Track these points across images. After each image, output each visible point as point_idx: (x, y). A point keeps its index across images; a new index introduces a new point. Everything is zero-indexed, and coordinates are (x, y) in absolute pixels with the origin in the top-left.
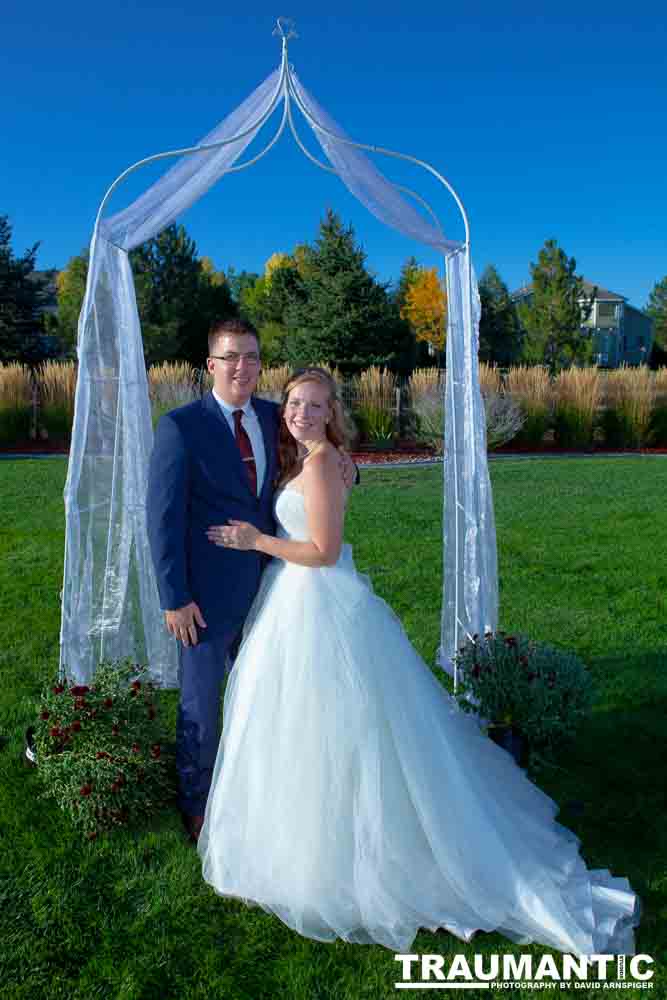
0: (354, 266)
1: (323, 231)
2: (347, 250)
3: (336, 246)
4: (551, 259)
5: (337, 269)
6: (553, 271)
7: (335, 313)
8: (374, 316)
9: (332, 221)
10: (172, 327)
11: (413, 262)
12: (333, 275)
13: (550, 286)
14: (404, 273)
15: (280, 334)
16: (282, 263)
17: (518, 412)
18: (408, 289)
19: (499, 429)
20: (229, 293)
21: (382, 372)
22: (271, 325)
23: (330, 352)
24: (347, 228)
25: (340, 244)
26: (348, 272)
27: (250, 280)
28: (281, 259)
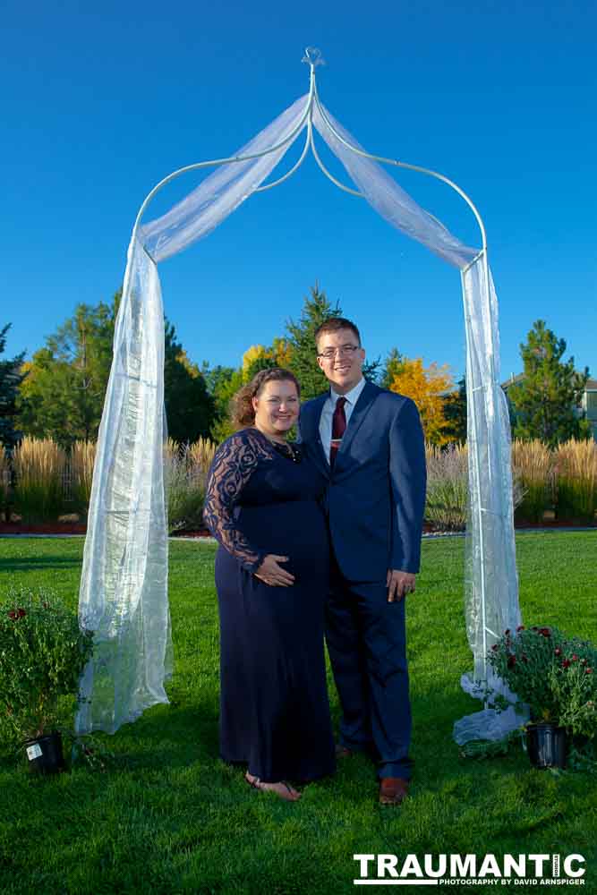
1: (309, 311)
4: (541, 341)
6: (544, 353)
9: (319, 300)
11: (396, 354)
13: (542, 367)
14: (389, 364)
16: (262, 355)
17: (517, 485)
18: (392, 380)
20: (205, 387)
24: (334, 307)
27: (227, 375)
28: (259, 351)
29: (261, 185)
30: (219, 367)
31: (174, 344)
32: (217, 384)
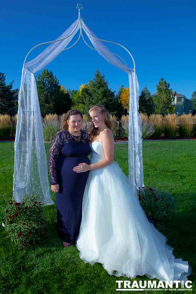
0: (105, 86)
1: (95, 76)
2: (103, 81)
3: (99, 80)
4: (162, 84)
5: (100, 87)
6: (163, 87)
7: (99, 100)
8: (111, 101)
9: (98, 73)
10: (52, 105)
11: (123, 86)
12: (99, 88)
13: (163, 91)
14: (120, 89)
15: (84, 107)
17: (153, 127)
18: (121, 94)
19: (148, 132)
20: (69, 96)
21: (113, 116)
22: (81, 105)
24: (102, 75)
25: (101, 80)
27: (76, 92)
28: (84, 86)
29: (65, 48)
30: (74, 90)
32: (73, 95)
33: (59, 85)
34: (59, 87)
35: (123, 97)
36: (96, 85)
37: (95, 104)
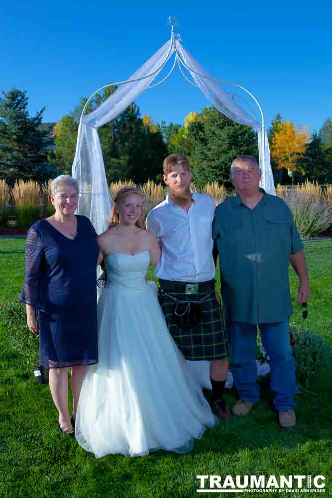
7: (223, 152)
11: (279, 117)
12: (222, 128)
14: (273, 124)
16: (195, 119)
18: (274, 135)
19: (320, 223)
23: (220, 175)
26: (231, 127)
27: (175, 129)
28: (195, 115)
30: (172, 124)
31: (139, 118)
32: (170, 134)
33: (141, 117)
34: (141, 121)
35: (277, 142)
36: (217, 122)
37: (214, 160)
